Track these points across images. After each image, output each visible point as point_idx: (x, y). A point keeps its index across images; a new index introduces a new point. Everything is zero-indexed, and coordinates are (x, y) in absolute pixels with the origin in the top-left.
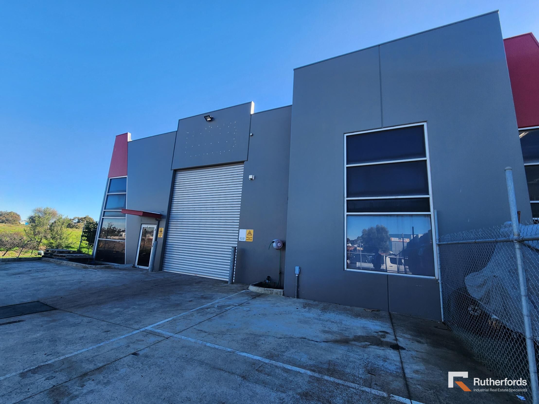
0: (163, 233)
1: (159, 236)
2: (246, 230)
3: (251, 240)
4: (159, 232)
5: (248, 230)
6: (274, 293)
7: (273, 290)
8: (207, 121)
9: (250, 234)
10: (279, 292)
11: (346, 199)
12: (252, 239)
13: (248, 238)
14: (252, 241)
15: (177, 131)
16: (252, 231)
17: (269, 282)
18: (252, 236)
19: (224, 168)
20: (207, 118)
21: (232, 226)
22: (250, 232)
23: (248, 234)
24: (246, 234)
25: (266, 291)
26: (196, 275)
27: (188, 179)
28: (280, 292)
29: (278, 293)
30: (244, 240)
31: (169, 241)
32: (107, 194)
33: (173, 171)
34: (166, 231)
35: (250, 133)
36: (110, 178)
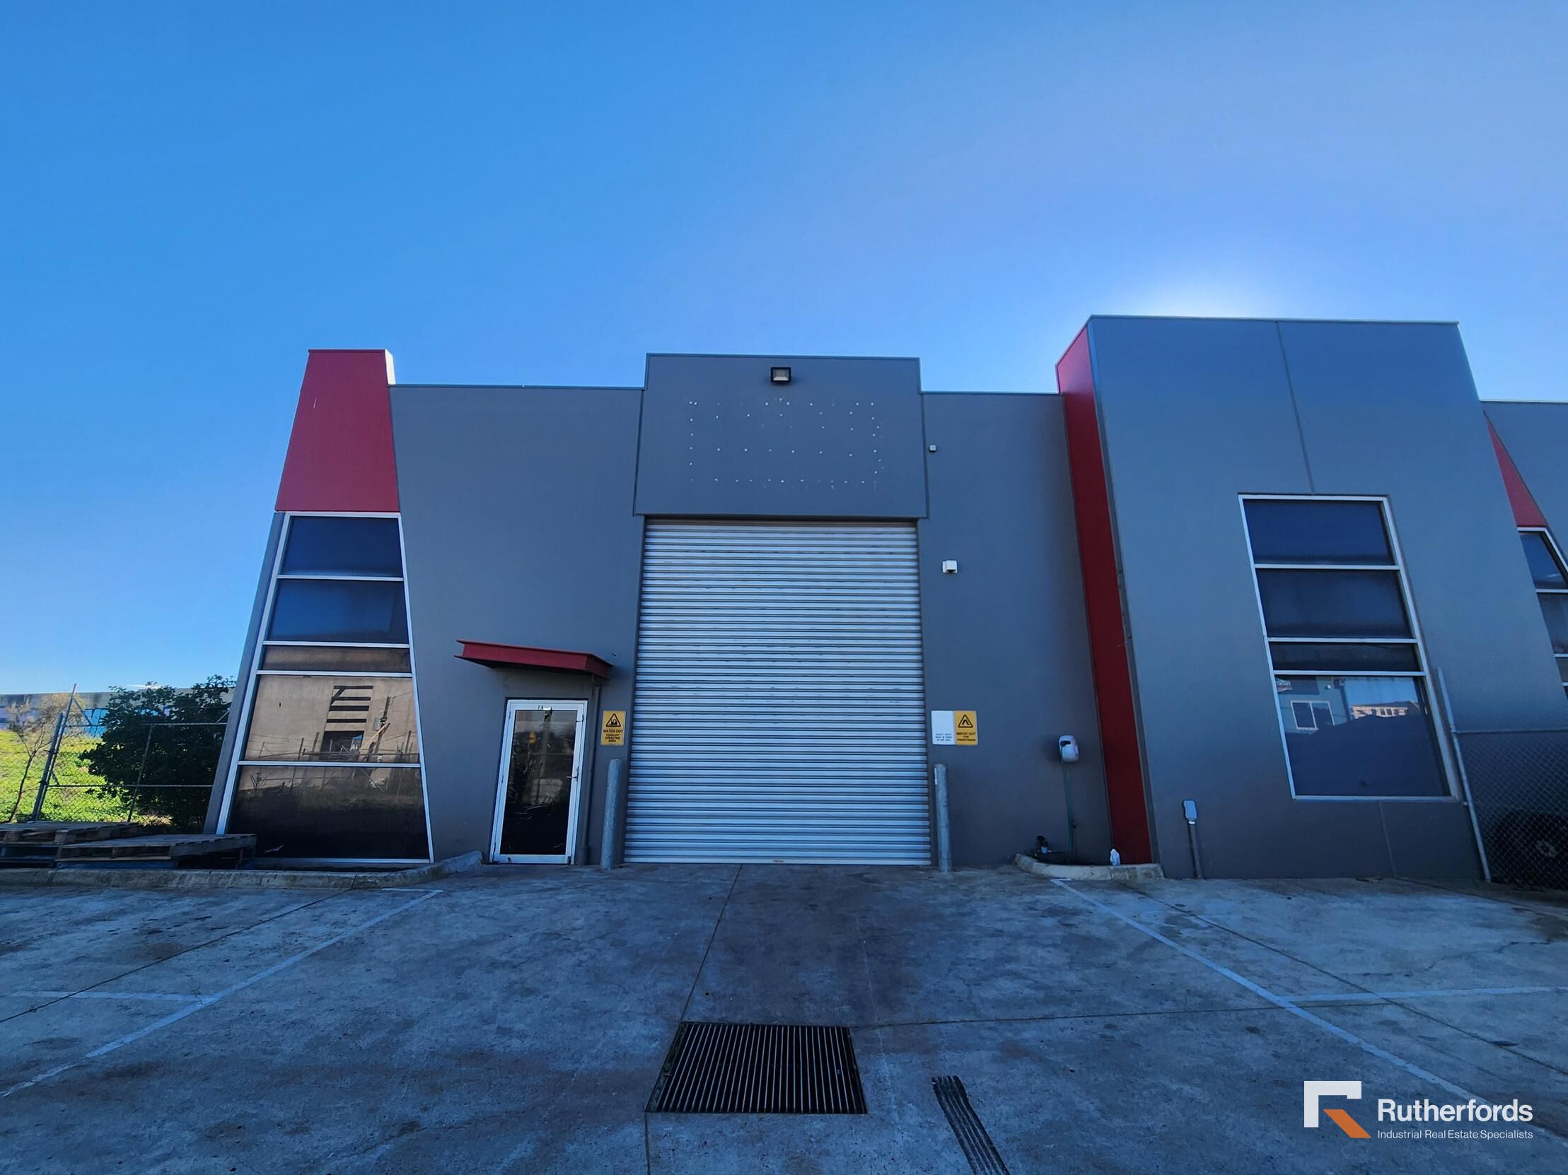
0: (622, 728)
1: (604, 741)
2: (951, 712)
3: (973, 741)
4: (604, 727)
5: (962, 713)
6: (1139, 874)
7: (1133, 868)
8: (772, 381)
9: (965, 724)
10: (1153, 869)
11: (1267, 640)
12: (975, 737)
13: (961, 737)
14: (975, 743)
15: (643, 390)
16: (972, 716)
17: (1050, 851)
18: (975, 729)
19: (840, 531)
20: (778, 372)
21: (894, 703)
22: (965, 718)
23: (961, 725)
24: (955, 726)
25: (1117, 874)
26: (780, 861)
27: (703, 551)
28: (1155, 870)
29: (1150, 874)
30: (952, 742)
31: (647, 754)
32: (276, 575)
33: (642, 518)
34: (632, 720)
35: (924, 443)
36: (288, 514)
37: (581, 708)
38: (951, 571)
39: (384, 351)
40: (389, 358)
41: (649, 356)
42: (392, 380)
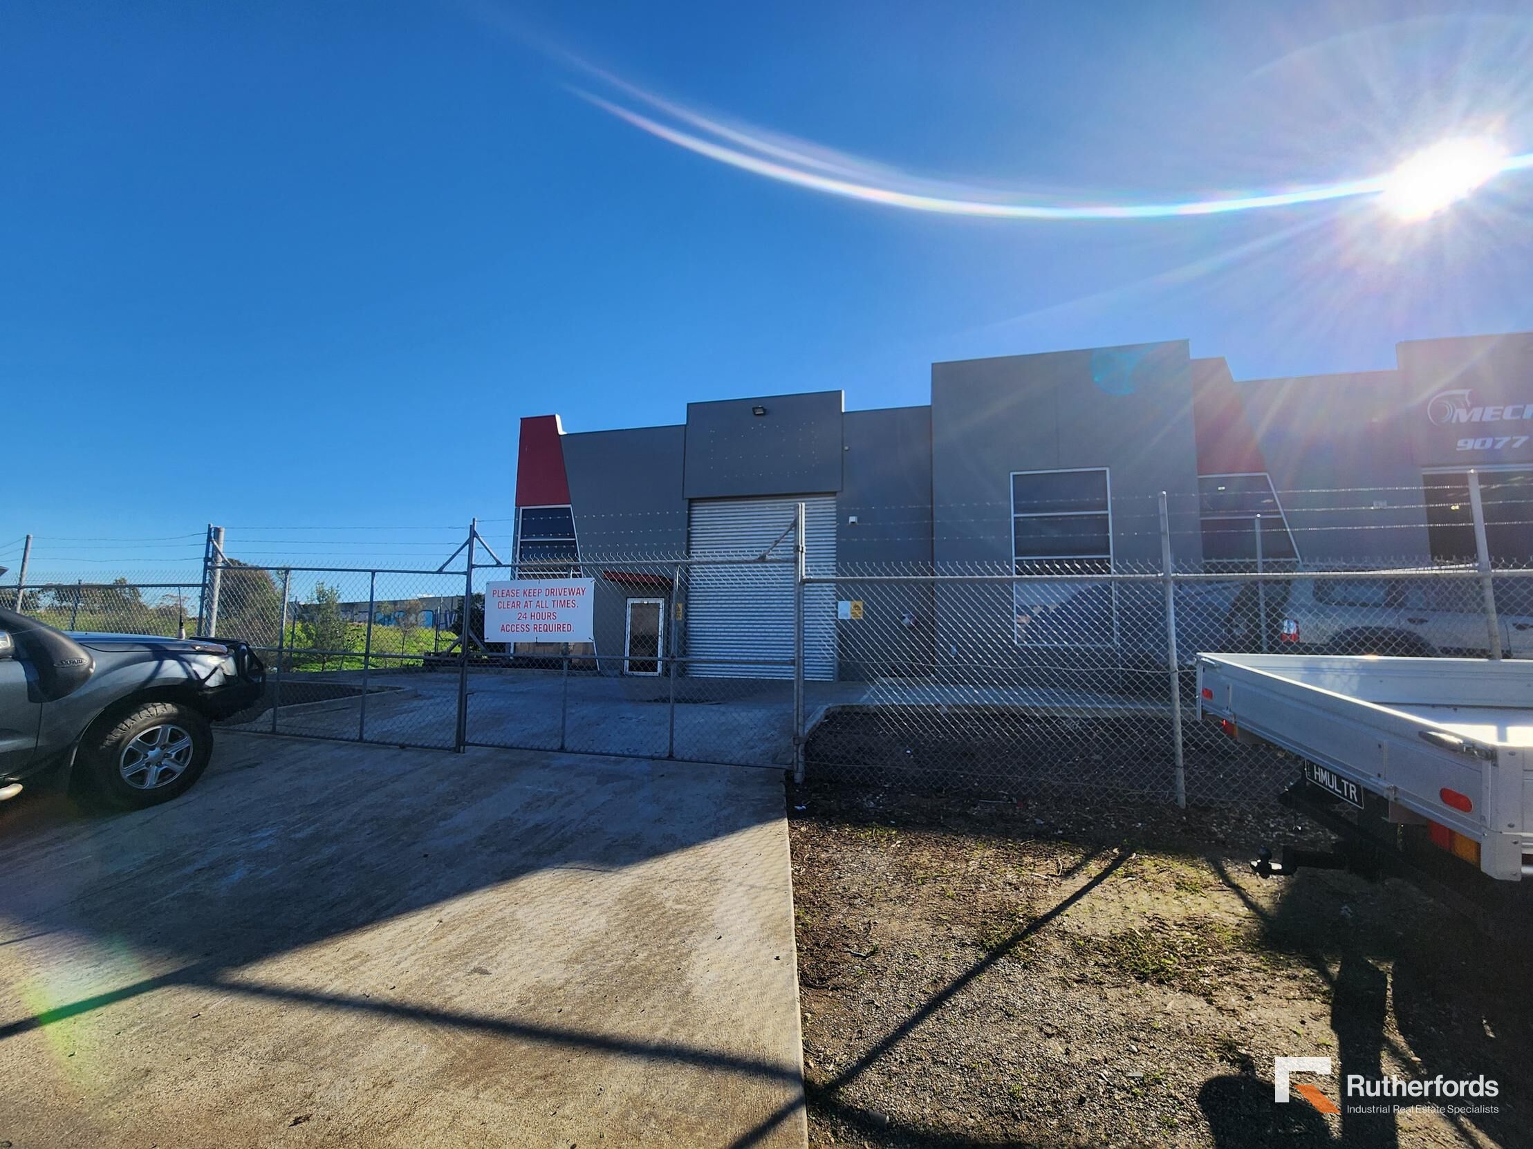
0: (682, 611)
1: (673, 619)
2: (849, 601)
3: (860, 618)
4: (673, 612)
5: (854, 602)
8: (755, 414)
9: (857, 608)
11: (1014, 558)
12: (861, 615)
13: (853, 615)
15: (686, 426)
16: (860, 603)
18: (861, 611)
19: (794, 501)
20: (757, 408)
21: (820, 597)
22: (857, 605)
23: (854, 609)
24: (851, 609)
27: (720, 517)
30: (849, 618)
31: (694, 625)
32: (519, 540)
33: (687, 501)
34: (686, 607)
35: (842, 444)
36: (521, 508)
37: (661, 602)
38: (853, 523)
39: (554, 416)
40: (558, 418)
41: (688, 405)
42: (561, 432)
